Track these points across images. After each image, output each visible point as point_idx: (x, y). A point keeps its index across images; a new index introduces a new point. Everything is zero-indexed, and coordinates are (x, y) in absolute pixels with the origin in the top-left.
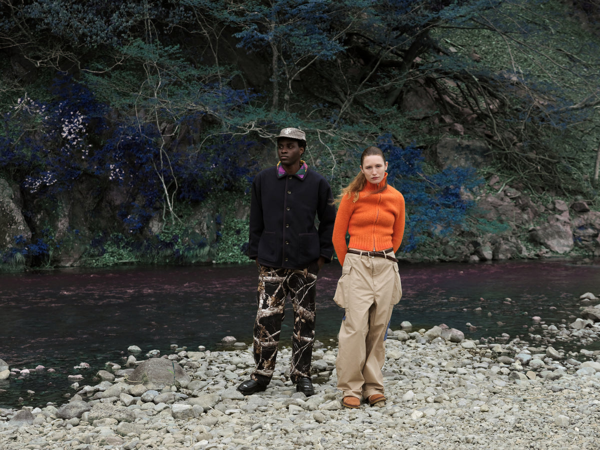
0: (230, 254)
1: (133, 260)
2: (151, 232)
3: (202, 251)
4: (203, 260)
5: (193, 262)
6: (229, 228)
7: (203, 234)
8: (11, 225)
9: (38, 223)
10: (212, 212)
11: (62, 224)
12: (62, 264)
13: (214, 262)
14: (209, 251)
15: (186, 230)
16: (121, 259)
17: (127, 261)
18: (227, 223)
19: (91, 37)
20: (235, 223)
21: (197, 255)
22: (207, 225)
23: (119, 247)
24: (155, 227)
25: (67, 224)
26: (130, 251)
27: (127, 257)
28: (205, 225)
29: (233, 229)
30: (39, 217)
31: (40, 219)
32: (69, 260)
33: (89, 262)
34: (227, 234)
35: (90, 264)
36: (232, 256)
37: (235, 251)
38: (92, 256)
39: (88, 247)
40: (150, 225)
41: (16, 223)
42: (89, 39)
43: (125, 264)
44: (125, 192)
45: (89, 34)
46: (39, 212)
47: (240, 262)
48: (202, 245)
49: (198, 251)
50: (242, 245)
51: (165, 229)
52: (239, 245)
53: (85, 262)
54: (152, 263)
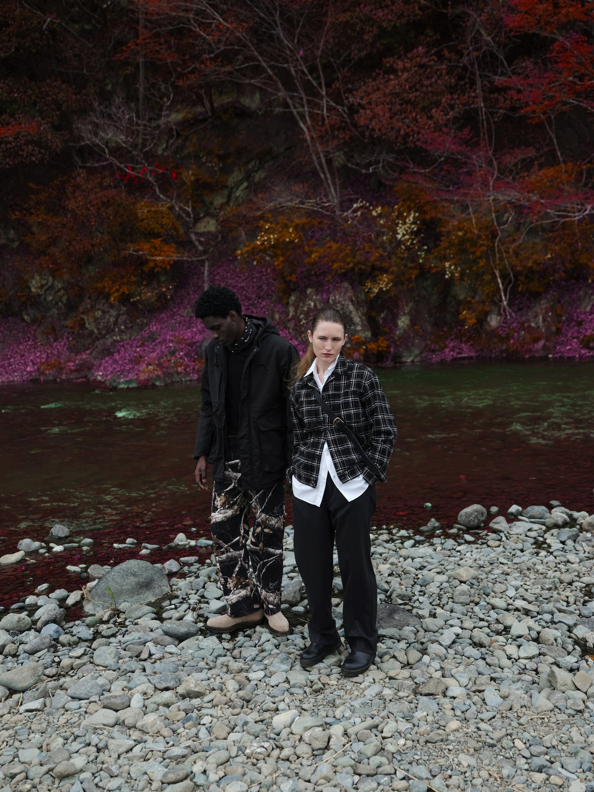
0: (568, 348)
1: (473, 354)
2: (490, 326)
3: (536, 345)
4: (537, 355)
5: (527, 356)
6: (570, 320)
7: (539, 327)
8: (350, 326)
9: (381, 322)
10: (552, 303)
11: (403, 322)
12: (404, 359)
13: (550, 356)
14: (544, 345)
15: (523, 324)
16: (461, 353)
17: (466, 355)
18: (569, 314)
19: (413, 136)
20: (578, 314)
21: (530, 350)
22: (543, 318)
23: (461, 342)
24: (494, 321)
25: (407, 322)
26: (471, 345)
27: (467, 351)
28: (541, 318)
29: (575, 321)
30: (382, 315)
31: (383, 318)
32: (410, 356)
33: (429, 357)
34: (568, 326)
35: (430, 359)
36: (570, 350)
37: (574, 344)
38: (433, 351)
39: (429, 342)
40: (489, 319)
41: (354, 324)
42: (411, 138)
43: (464, 358)
44: (467, 287)
45: (412, 133)
46: (382, 312)
47: (577, 356)
48: (536, 340)
49: (531, 346)
50: (581, 337)
51: (503, 323)
52: (578, 338)
53: (426, 357)
54: (490, 357)
